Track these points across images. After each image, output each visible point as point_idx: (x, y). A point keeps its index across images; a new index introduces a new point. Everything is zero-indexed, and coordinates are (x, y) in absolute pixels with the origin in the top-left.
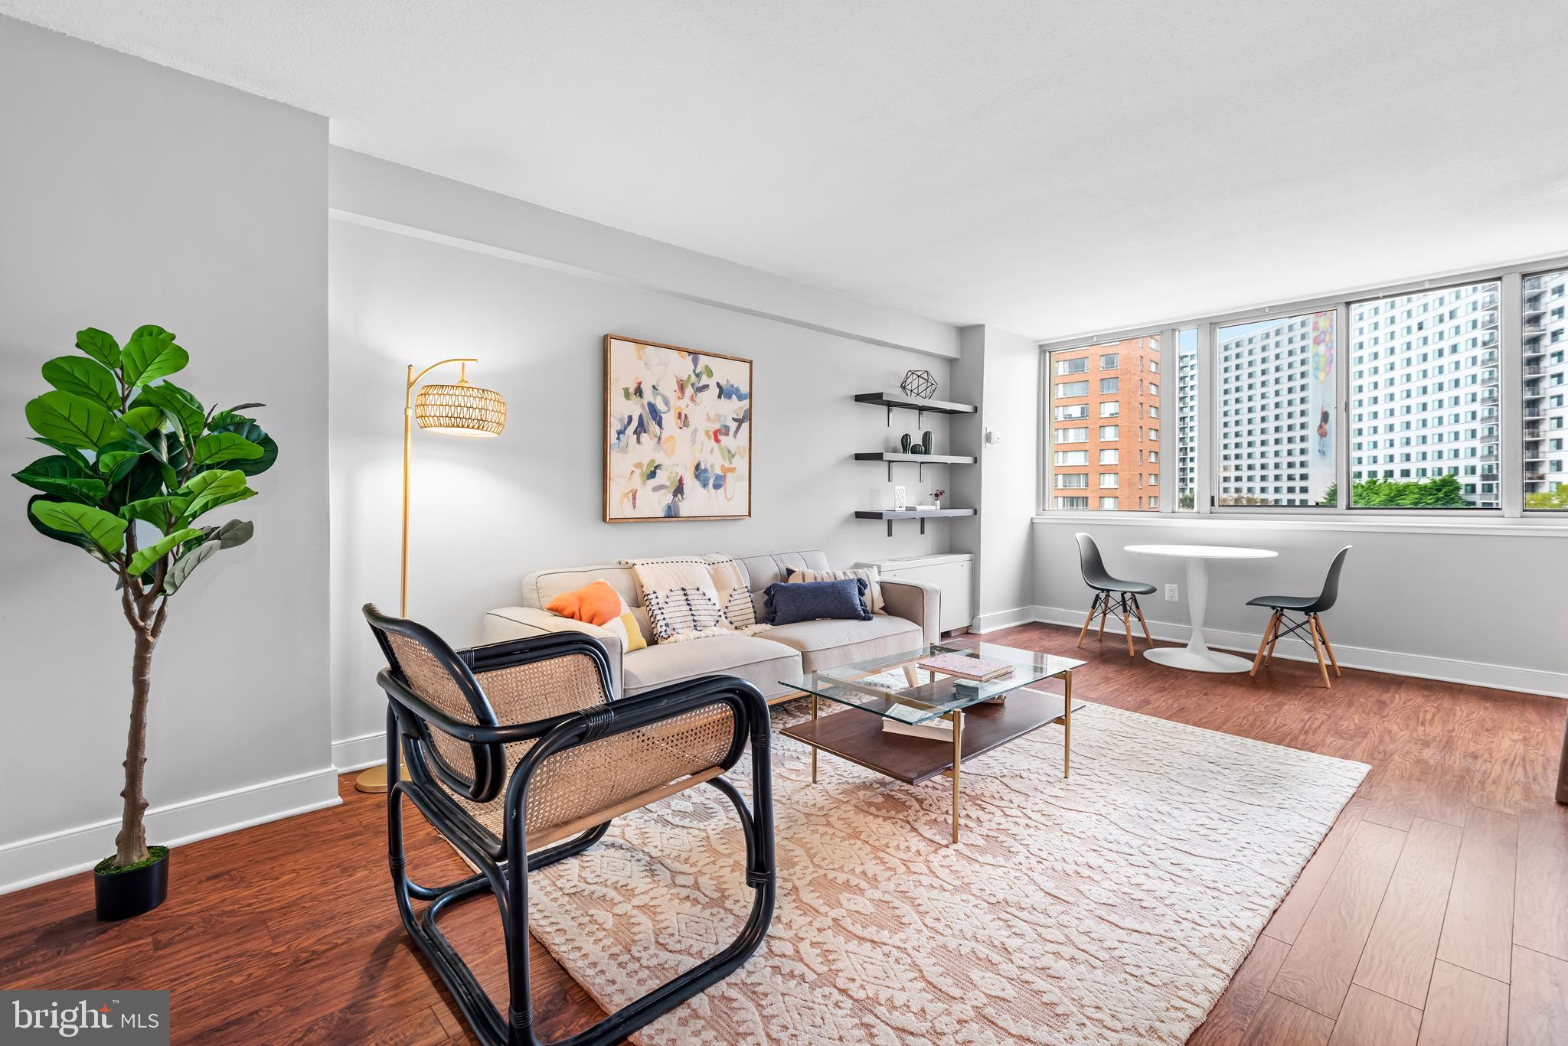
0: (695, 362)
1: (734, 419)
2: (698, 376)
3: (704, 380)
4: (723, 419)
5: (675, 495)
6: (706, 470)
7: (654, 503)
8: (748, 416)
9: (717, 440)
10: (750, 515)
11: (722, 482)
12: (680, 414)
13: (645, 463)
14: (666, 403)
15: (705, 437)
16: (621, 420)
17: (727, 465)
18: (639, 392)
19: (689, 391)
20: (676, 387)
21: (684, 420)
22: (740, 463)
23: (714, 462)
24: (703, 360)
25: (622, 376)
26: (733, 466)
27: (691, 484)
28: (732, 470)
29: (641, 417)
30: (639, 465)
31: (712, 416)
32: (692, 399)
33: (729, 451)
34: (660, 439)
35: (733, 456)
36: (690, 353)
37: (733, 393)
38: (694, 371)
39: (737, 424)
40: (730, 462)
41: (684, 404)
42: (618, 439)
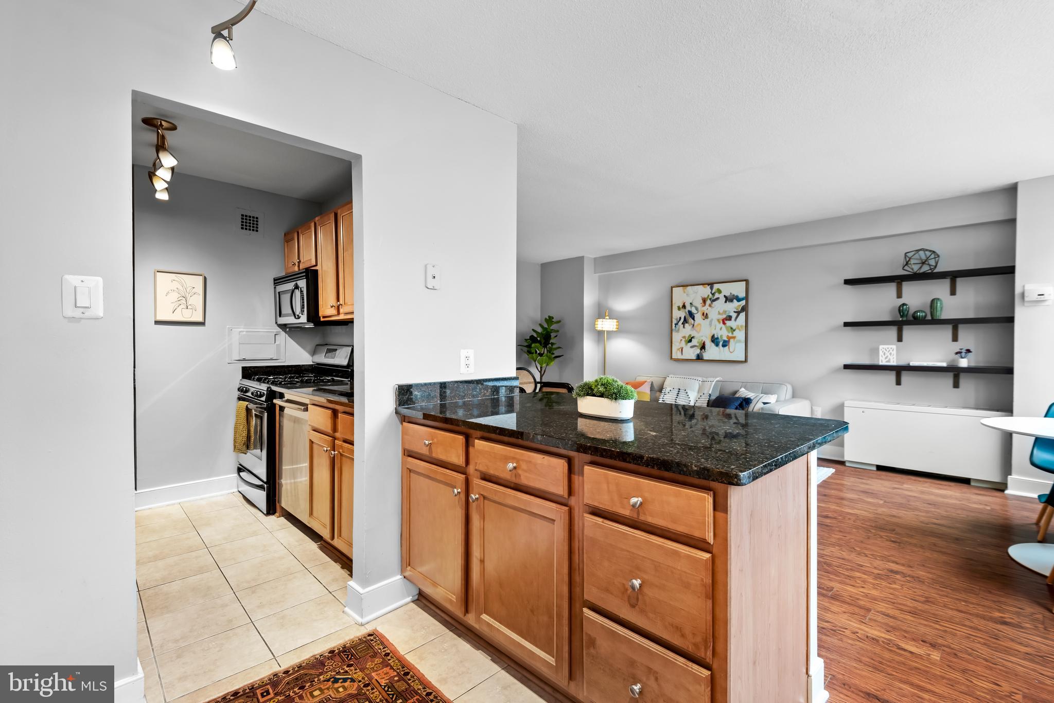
0: (712, 288)
1: (734, 312)
2: (713, 294)
3: (717, 295)
4: (727, 313)
5: (701, 349)
6: (717, 338)
7: (691, 353)
8: (744, 309)
9: (724, 323)
10: (746, 361)
11: (727, 344)
12: (703, 314)
13: (687, 336)
14: (697, 309)
15: (717, 323)
16: (676, 319)
17: (730, 335)
18: (684, 307)
19: (708, 302)
20: (701, 301)
21: (705, 316)
22: (740, 335)
23: (723, 334)
24: (716, 286)
25: (677, 302)
26: (734, 335)
27: (709, 344)
28: (734, 338)
29: (685, 317)
30: (684, 337)
31: (721, 312)
32: (710, 306)
33: (732, 328)
34: (693, 325)
35: (734, 330)
36: (708, 285)
37: (734, 299)
38: (711, 292)
39: (736, 314)
40: (732, 333)
41: (706, 309)
42: (675, 327)
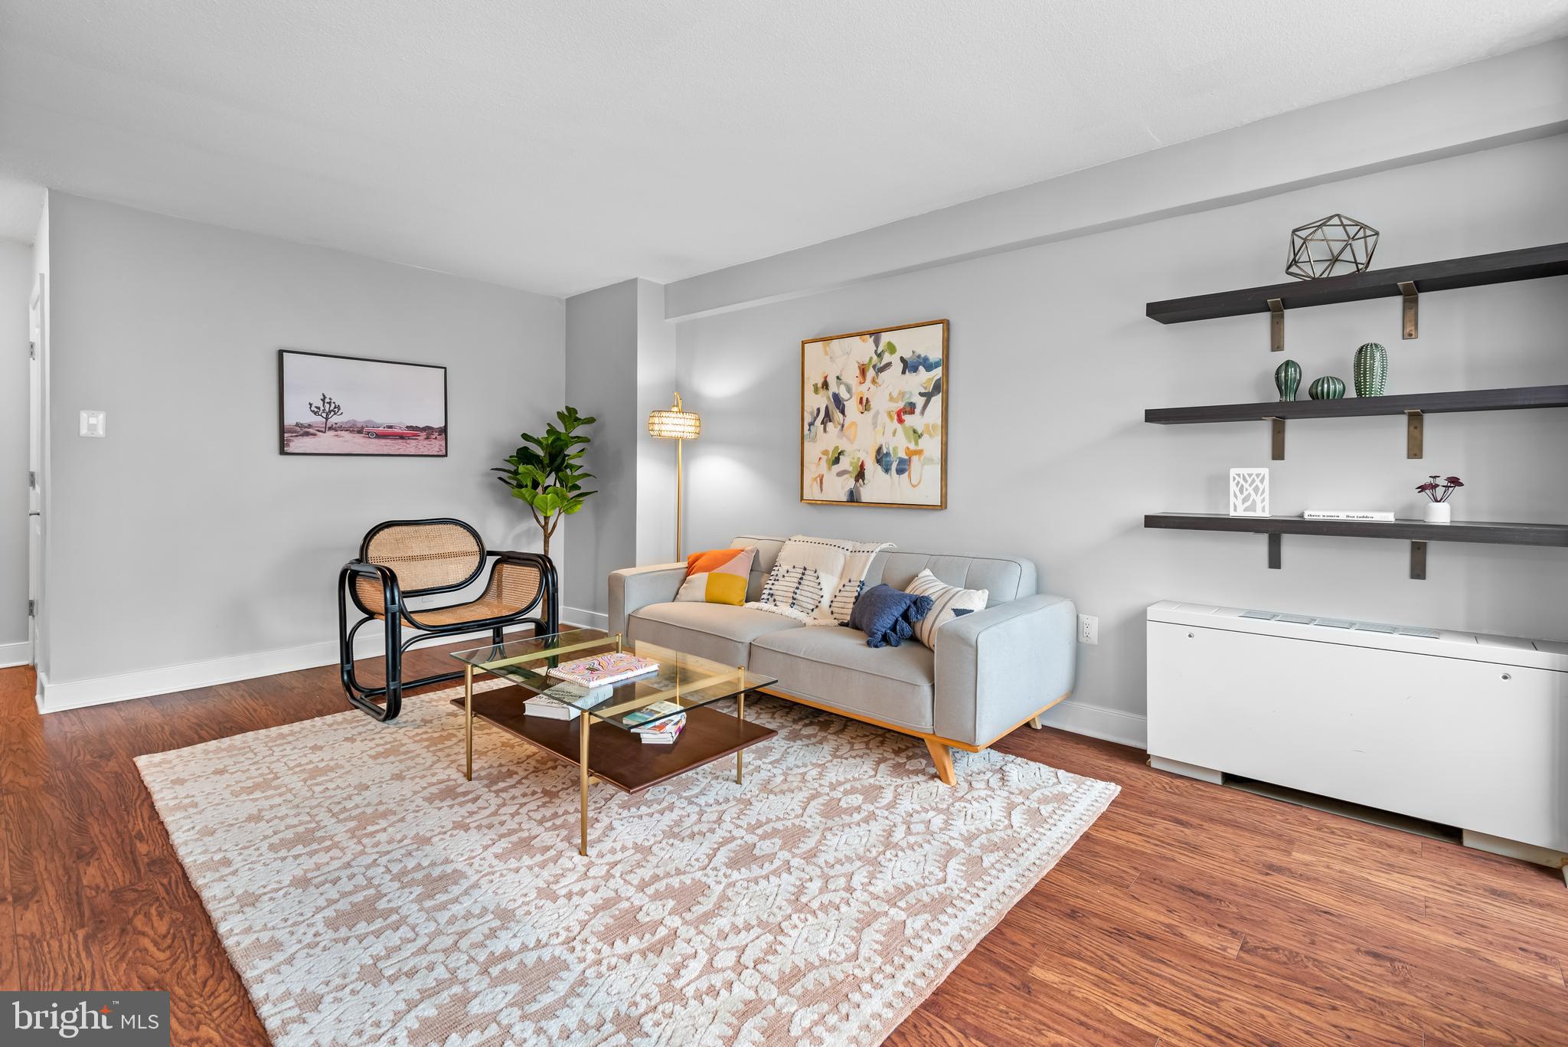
0: (877, 343)
1: (921, 394)
2: (880, 356)
3: (887, 358)
4: (908, 396)
5: (857, 480)
6: (888, 454)
7: (838, 487)
8: (940, 388)
9: (901, 421)
10: (943, 505)
11: (907, 467)
12: (861, 399)
13: (831, 450)
14: (849, 390)
15: (887, 420)
16: (811, 413)
17: (912, 447)
18: (825, 385)
19: (871, 373)
20: (857, 372)
21: (865, 404)
22: (931, 446)
23: (898, 444)
24: (885, 338)
25: (813, 378)
26: (919, 448)
27: (872, 469)
28: (919, 452)
29: (827, 408)
30: (825, 453)
31: (895, 395)
32: (874, 381)
33: (915, 432)
34: (843, 426)
35: (920, 436)
36: (871, 334)
37: (920, 364)
38: (876, 352)
39: (924, 399)
40: (917, 444)
41: (866, 389)
42: (809, 430)
